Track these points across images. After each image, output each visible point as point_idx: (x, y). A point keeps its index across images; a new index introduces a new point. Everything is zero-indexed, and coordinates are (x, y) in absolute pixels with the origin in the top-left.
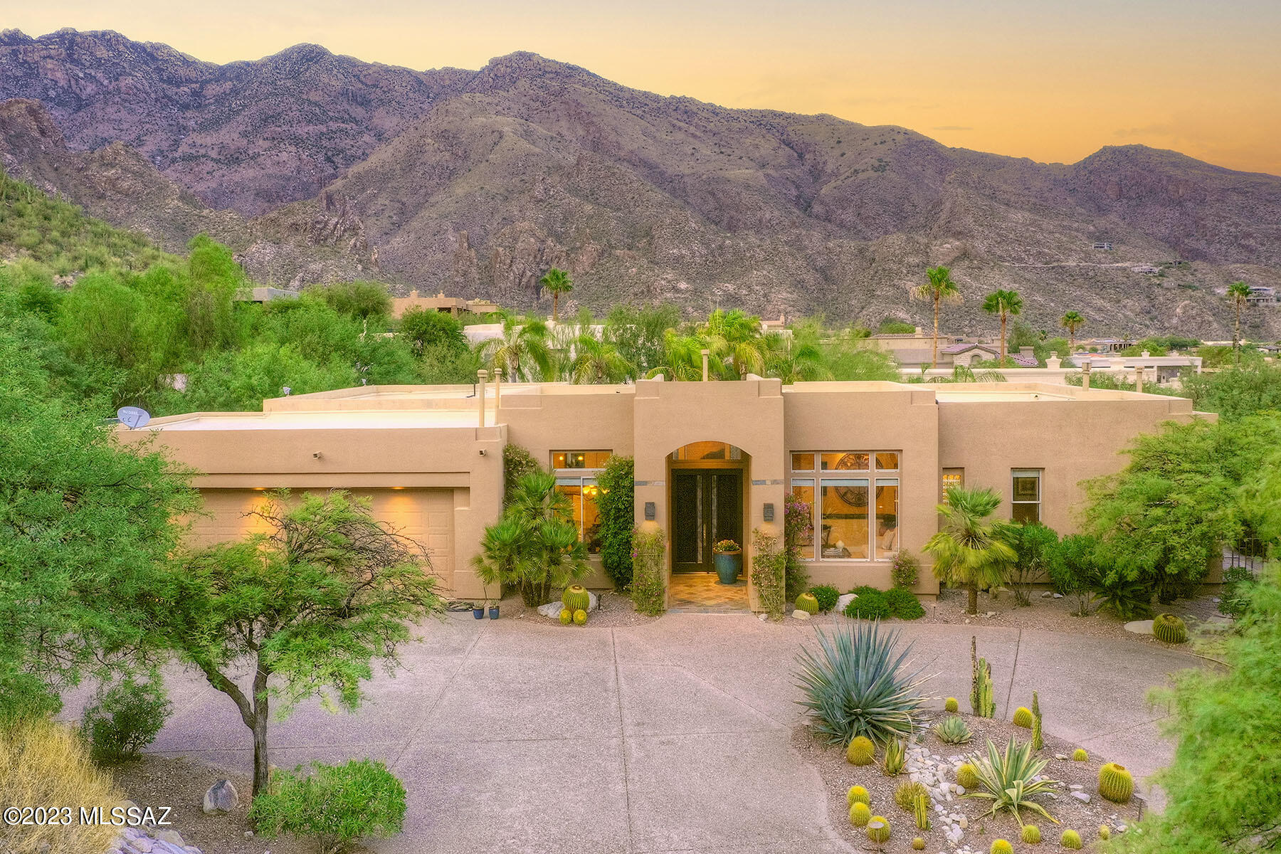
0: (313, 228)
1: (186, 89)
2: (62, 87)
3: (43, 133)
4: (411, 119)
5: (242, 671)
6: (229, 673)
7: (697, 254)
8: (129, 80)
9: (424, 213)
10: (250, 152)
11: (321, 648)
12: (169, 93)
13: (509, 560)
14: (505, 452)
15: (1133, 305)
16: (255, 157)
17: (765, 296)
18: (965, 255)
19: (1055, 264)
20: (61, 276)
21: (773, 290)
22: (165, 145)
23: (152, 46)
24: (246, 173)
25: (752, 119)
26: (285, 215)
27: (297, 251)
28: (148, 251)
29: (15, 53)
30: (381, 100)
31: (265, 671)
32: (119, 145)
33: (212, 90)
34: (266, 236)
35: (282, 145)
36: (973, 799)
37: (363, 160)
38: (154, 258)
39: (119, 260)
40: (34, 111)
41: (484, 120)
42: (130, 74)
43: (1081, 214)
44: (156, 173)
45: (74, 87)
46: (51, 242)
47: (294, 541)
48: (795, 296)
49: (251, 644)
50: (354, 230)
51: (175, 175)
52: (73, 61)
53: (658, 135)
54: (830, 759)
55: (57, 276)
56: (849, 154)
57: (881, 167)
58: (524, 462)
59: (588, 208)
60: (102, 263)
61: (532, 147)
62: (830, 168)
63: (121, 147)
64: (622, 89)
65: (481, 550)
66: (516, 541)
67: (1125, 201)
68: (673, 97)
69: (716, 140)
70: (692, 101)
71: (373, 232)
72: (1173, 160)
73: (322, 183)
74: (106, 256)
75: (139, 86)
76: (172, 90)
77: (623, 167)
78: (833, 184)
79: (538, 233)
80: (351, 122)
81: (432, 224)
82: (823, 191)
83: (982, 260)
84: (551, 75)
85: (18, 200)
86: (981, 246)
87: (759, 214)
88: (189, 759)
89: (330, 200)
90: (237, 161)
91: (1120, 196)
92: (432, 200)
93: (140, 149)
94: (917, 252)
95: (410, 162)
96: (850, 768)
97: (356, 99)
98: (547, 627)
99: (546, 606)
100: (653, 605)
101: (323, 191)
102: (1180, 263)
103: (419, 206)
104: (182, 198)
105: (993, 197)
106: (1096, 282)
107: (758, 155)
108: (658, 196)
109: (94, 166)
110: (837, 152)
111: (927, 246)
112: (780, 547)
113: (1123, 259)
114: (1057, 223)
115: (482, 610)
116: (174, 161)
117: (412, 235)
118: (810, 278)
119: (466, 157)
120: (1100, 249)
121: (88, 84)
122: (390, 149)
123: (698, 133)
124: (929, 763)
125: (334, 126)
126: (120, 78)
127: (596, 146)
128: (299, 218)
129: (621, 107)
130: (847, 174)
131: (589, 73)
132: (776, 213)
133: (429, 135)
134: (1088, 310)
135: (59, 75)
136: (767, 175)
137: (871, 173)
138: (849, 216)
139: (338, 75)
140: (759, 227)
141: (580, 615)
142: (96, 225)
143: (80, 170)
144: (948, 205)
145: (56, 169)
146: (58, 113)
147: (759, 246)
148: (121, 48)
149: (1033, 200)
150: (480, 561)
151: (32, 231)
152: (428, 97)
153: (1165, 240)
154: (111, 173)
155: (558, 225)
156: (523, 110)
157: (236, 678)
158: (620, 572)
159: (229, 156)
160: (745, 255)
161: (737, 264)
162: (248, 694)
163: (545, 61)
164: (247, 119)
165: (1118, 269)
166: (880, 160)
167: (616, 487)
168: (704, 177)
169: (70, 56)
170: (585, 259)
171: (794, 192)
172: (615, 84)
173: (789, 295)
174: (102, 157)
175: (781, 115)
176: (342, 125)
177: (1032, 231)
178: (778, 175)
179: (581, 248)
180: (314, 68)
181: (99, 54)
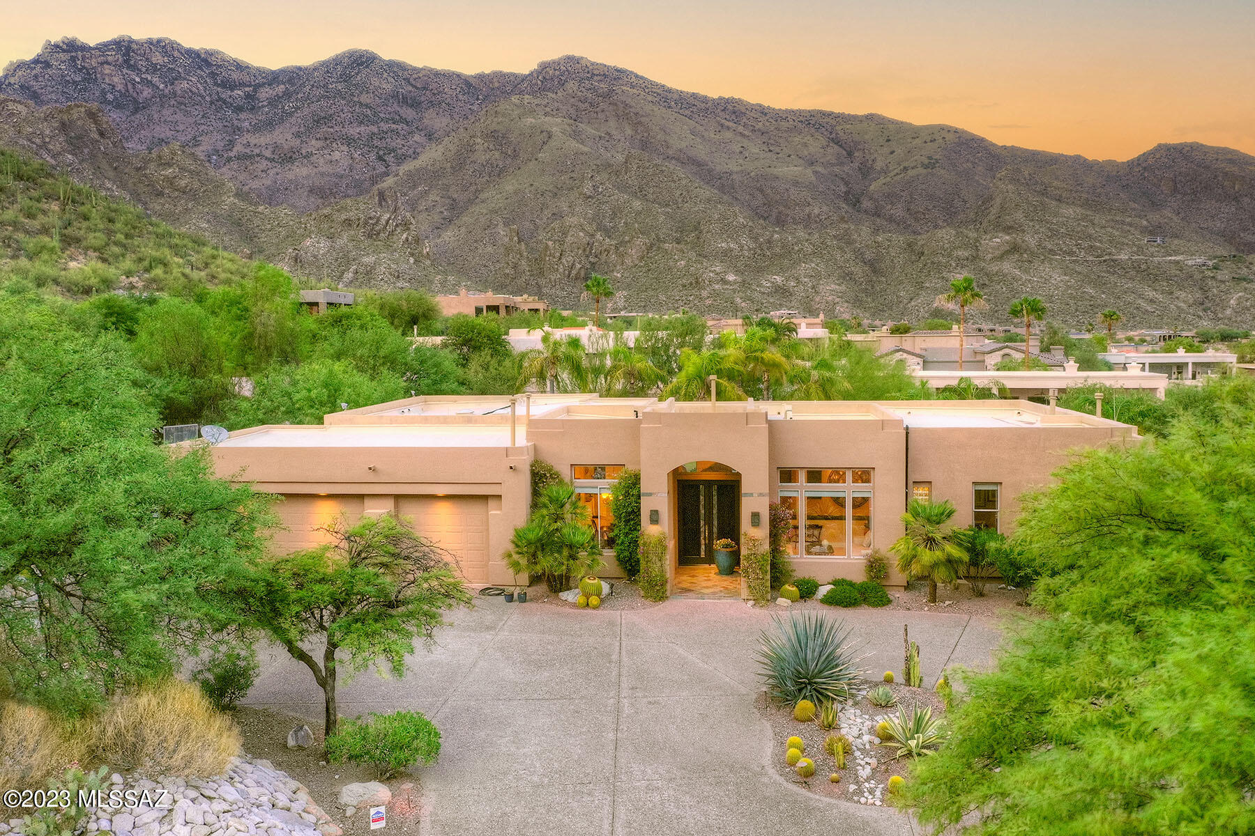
0: (366, 223)
1: (239, 92)
2: (120, 91)
3: (102, 134)
4: (461, 120)
5: (315, 645)
6: (305, 646)
7: (746, 247)
8: (185, 85)
9: (476, 209)
10: (304, 152)
11: (376, 630)
12: (223, 96)
13: (534, 555)
14: (532, 466)
15: (1186, 297)
16: (309, 155)
17: (813, 287)
18: (1015, 249)
19: (1107, 257)
20: (128, 277)
21: (821, 282)
22: (220, 145)
23: (207, 52)
24: (299, 171)
25: (801, 118)
26: (338, 211)
27: (350, 245)
28: (208, 251)
29: (73, 59)
30: (431, 102)
31: (332, 646)
32: (176, 146)
33: (265, 93)
34: (320, 231)
35: (334, 145)
36: (886, 747)
37: (414, 159)
38: (214, 257)
39: (181, 261)
40: (94, 114)
41: (533, 121)
42: (185, 79)
43: (1134, 209)
44: (212, 172)
45: (131, 91)
46: (116, 243)
47: (354, 550)
48: (843, 288)
49: (322, 627)
50: (406, 225)
51: (230, 174)
52: (130, 67)
53: (706, 134)
54: (781, 717)
55: (124, 277)
56: (898, 151)
57: (931, 164)
58: (548, 475)
59: (637, 204)
60: (165, 265)
61: (581, 146)
62: (879, 165)
63: (178, 148)
64: (670, 91)
65: (511, 547)
66: (540, 540)
67: (1179, 196)
68: (721, 98)
69: (765, 138)
70: (739, 102)
71: (425, 227)
72: (1229, 156)
73: (374, 180)
74: (169, 257)
75: (194, 89)
76: (225, 95)
77: (672, 165)
78: (882, 180)
79: (588, 228)
80: (401, 122)
81: (482, 220)
82: (872, 187)
83: (1032, 253)
84: (599, 78)
85: (83, 203)
86: (1031, 241)
87: (807, 210)
88: (274, 709)
89: (382, 196)
90: (291, 160)
91: (1175, 190)
92: (483, 196)
93: (196, 149)
94: (965, 246)
95: (460, 161)
96: (796, 723)
97: (405, 101)
98: (568, 610)
99: (566, 593)
100: (657, 592)
101: (375, 188)
102: (1234, 256)
103: (471, 202)
104: (237, 195)
105: (1044, 193)
106: (1149, 275)
107: (806, 153)
108: (706, 192)
109: (152, 166)
110: (886, 150)
111: (977, 240)
112: (766, 547)
113: (1176, 253)
114: (1109, 217)
115: (512, 595)
116: (229, 160)
117: (463, 229)
118: (858, 270)
119: (515, 156)
120: (1153, 243)
121: (145, 88)
122: (441, 148)
123: (746, 133)
124: (859, 720)
125: (384, 126)
126: (176, 82)
127: (645, 145)
128: (352, 215)
129: (669, 107)
130: (896, 171)
131: (637, 76)
132: (825, 208)
133: (479, 135)
134: (1140, 301)
135: (116, 79)
136: (815, 173)
137: (921, 170)
138: (898, 211)
139: (389, 78)
140: (808, 221)
141: (594, 600)
142: (157, 225)
143: (138, 169)
144: (998, 201)
145: (116, 168)
146: (115, 115)
147: (807, 240)
148: (176, 54)
149: (1084, 196)
150: (510, 556)
151: (97, 234)
152: (478, 99)
153: (1222, 234)
154: (169, 171)
155: (607, 220)
156: (572, 111)
157: (310, 650)
158: (631, 565)
159: (282, 155)
160: (793, 249)
161: (785, 257)
162: (321, 663)
163: (593, 64)
164: (299, 120)
165: (1170, 262)
166: (930, 158)
167: (627, 495)
168: (752, 174)
169: (126, 61)
170: (634, 252)
171: (843, 188)
172: (663, 86)
173: (837, 287)
174: (160, 157)
175: (830, 114)
176: (393, 126)
177: (1084, 226)
178: (826, 172)
179: (629, 241)
180: (365, 71)
181: (154, 60)
